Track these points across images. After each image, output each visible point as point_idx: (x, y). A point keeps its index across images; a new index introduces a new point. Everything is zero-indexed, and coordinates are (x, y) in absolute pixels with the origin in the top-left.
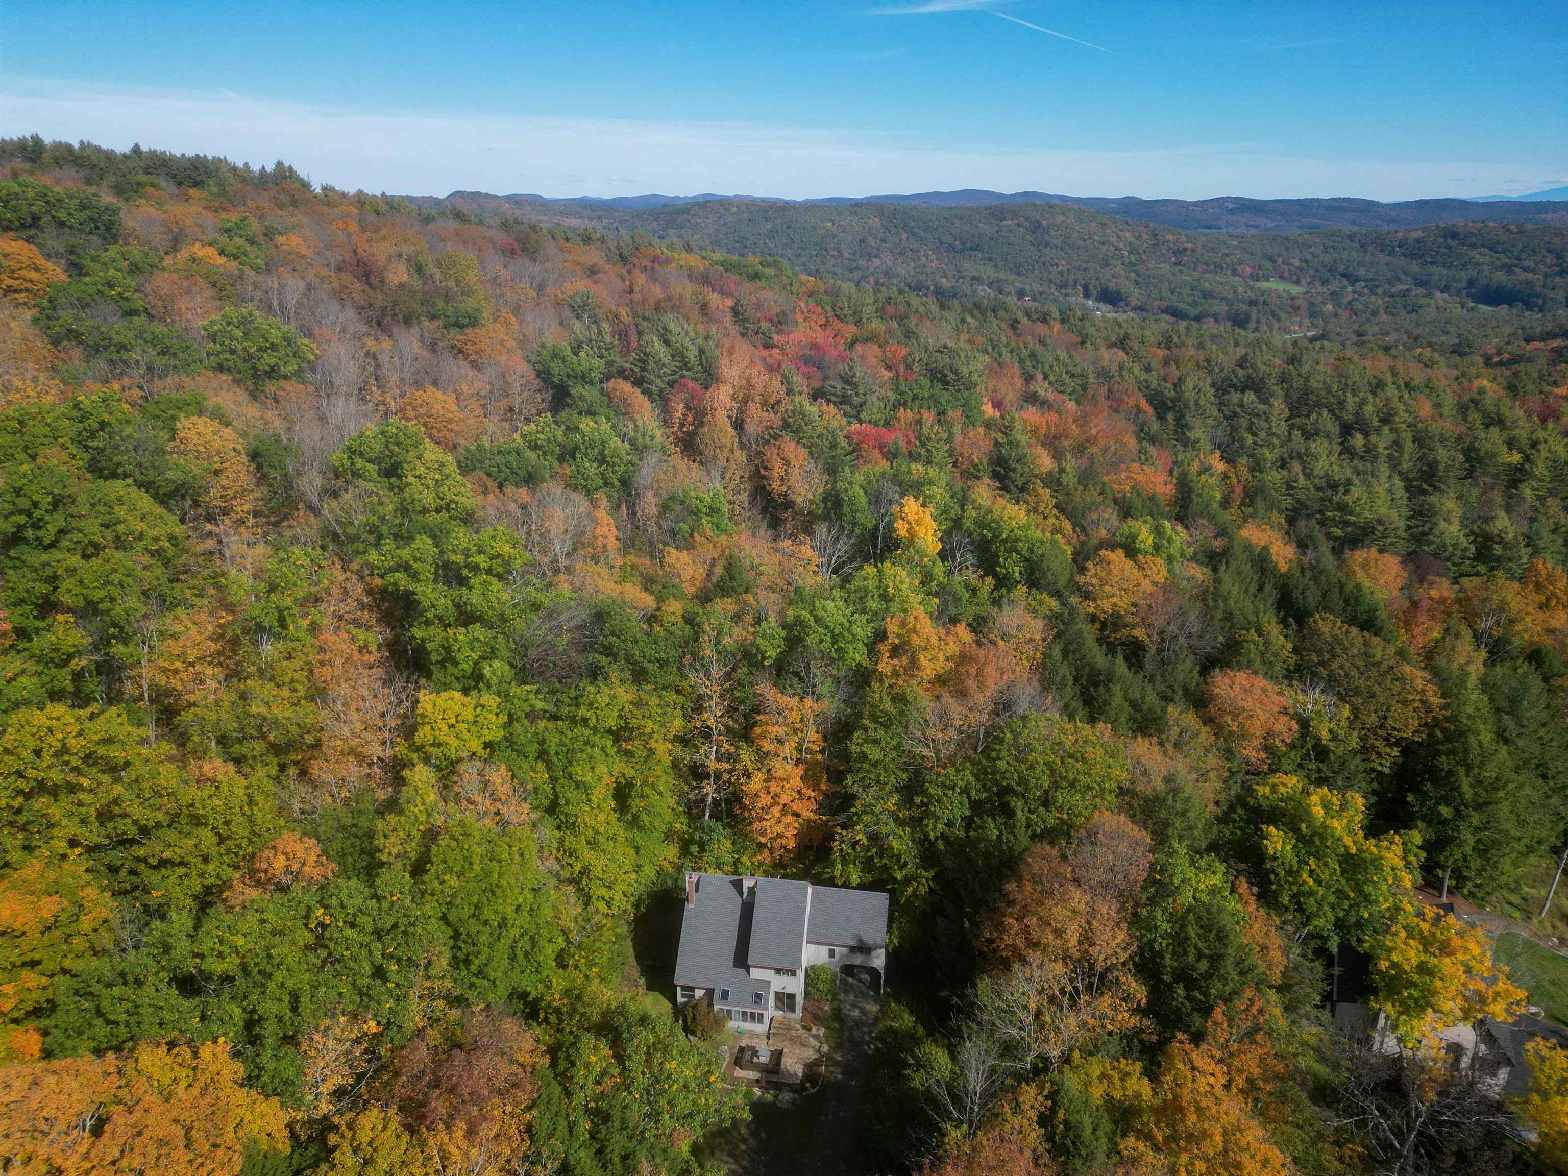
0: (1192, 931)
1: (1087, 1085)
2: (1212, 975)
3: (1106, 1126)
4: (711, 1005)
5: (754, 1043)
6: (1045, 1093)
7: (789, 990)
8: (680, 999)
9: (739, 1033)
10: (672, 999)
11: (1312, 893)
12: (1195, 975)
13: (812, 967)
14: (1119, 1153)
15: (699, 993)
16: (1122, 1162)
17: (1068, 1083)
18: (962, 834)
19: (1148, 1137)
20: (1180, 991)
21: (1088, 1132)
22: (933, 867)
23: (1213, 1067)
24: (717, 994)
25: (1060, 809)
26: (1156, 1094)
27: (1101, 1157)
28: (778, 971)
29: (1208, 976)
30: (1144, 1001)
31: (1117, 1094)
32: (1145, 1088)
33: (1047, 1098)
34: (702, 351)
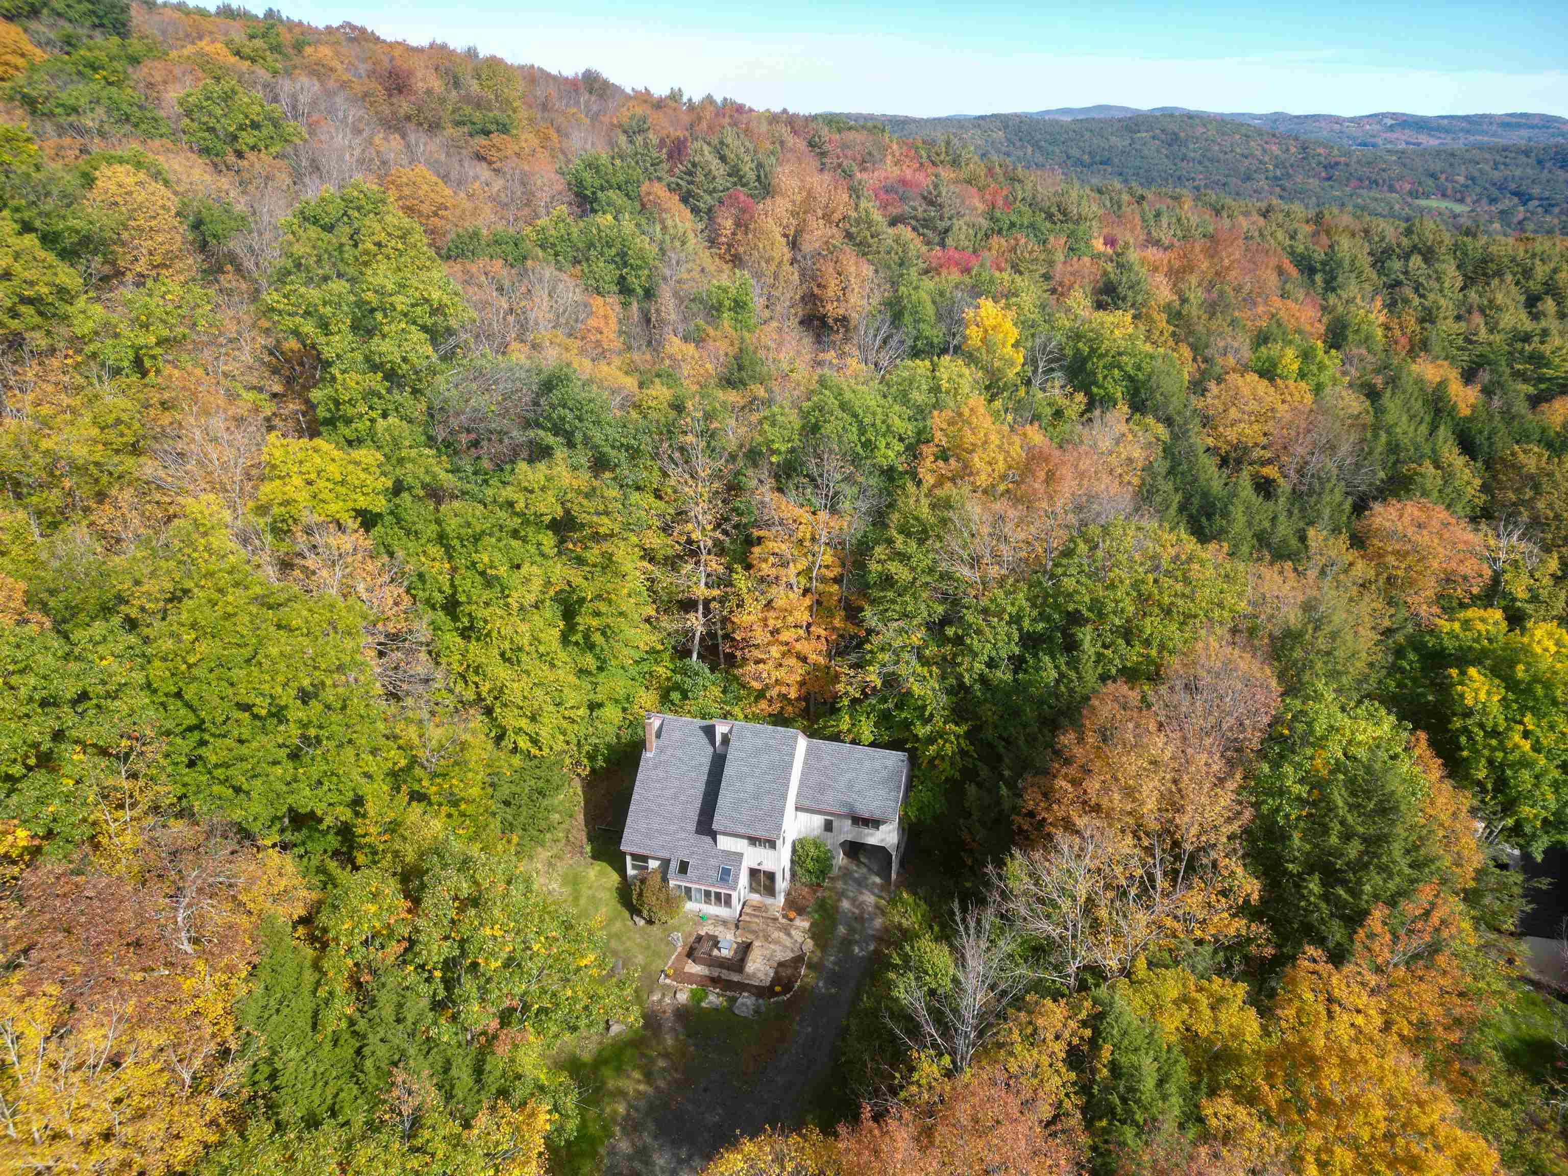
0: (1339, 797)
1: (1155, 1010)
2: (1366, 866)
3: (1181, 1073)
4: (665, 879)
5: (719, 931)
6: (1083, 1015)
7: (767, 866)
8: (631, 872)
9: (701, 918)
10: (621, 870)
11: (1524, 763)
12: (1339, 864)
13: (801, 841)
14: (1201, 1120)
15: (653, 864)
16: (1205, 1137)
17: (1120, 1002)
18: (1008, 677)
19: (1251, 1099)
20: (1314, 885)
21: (1149, 1083)
22: (967, 720)
23: (1363, 1000)
24: (674, 866)
25: (1147, 643)
26: (1268, 1034)
27: (1169, 1126)
28: (754, 841)
29: (1359, 866)
30: (1256, 896)
31: (1204, 1029)
32: (1251, 1023)
33: (1084, 1024)
34: (760, 166)
